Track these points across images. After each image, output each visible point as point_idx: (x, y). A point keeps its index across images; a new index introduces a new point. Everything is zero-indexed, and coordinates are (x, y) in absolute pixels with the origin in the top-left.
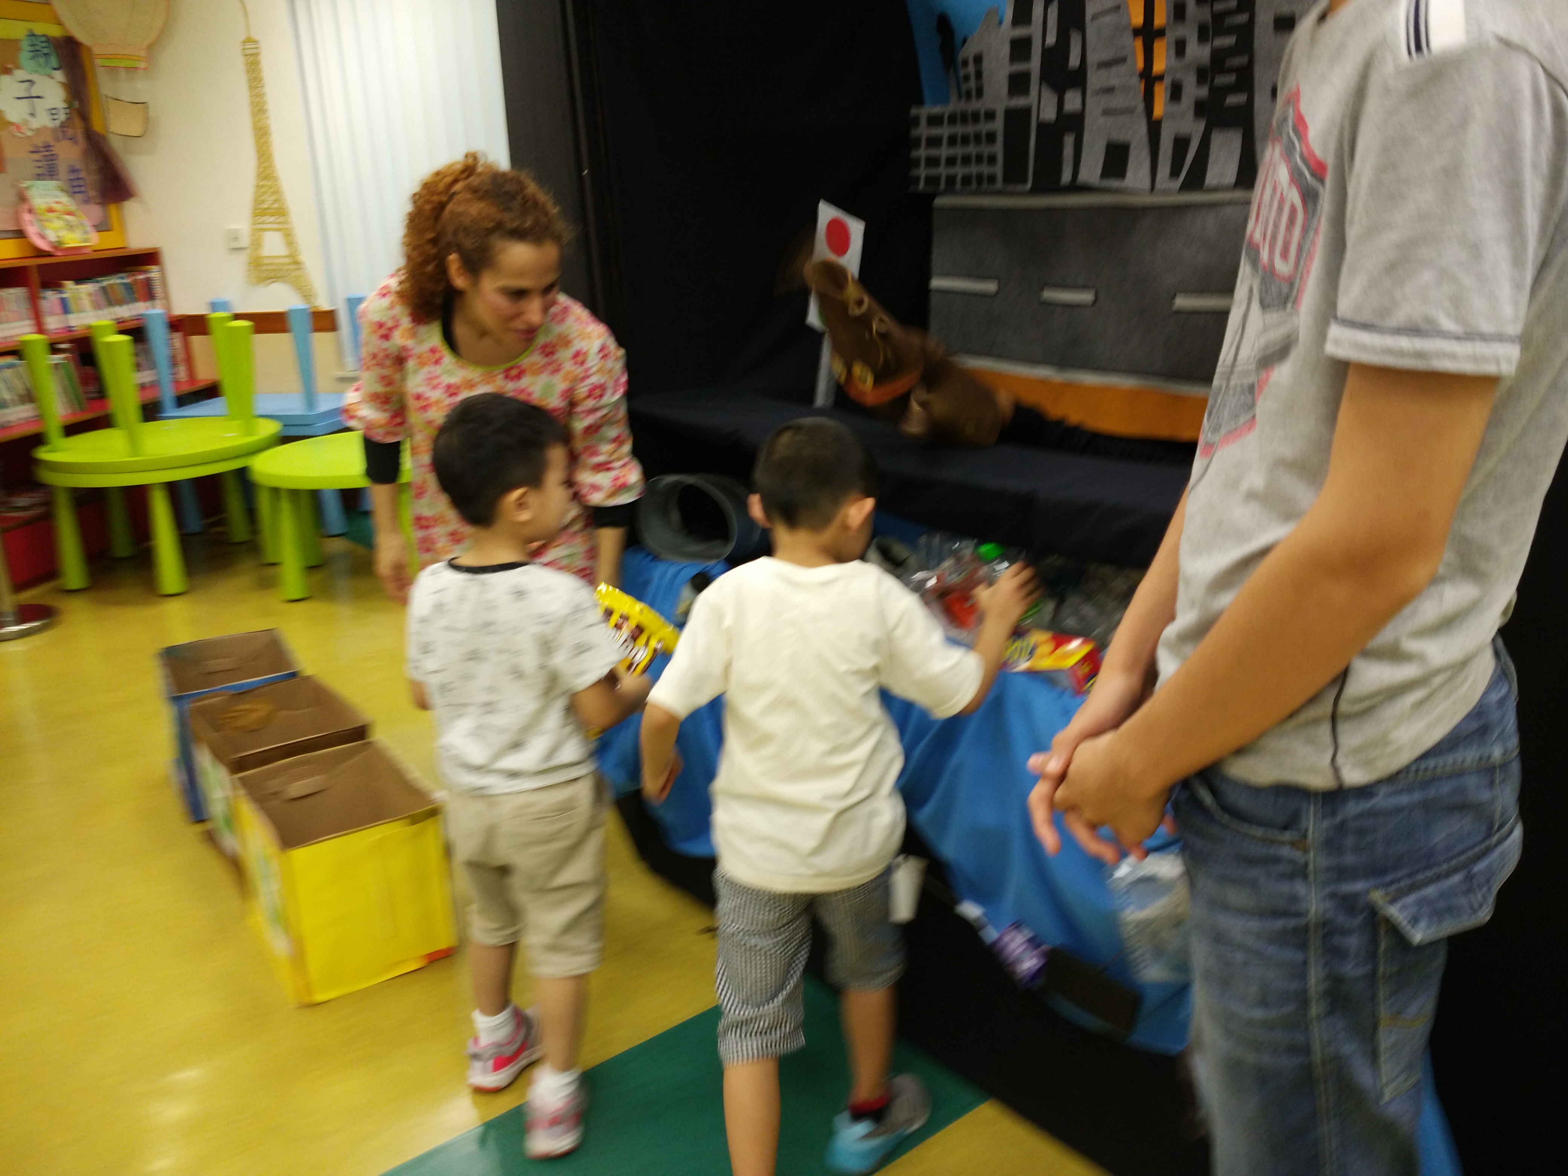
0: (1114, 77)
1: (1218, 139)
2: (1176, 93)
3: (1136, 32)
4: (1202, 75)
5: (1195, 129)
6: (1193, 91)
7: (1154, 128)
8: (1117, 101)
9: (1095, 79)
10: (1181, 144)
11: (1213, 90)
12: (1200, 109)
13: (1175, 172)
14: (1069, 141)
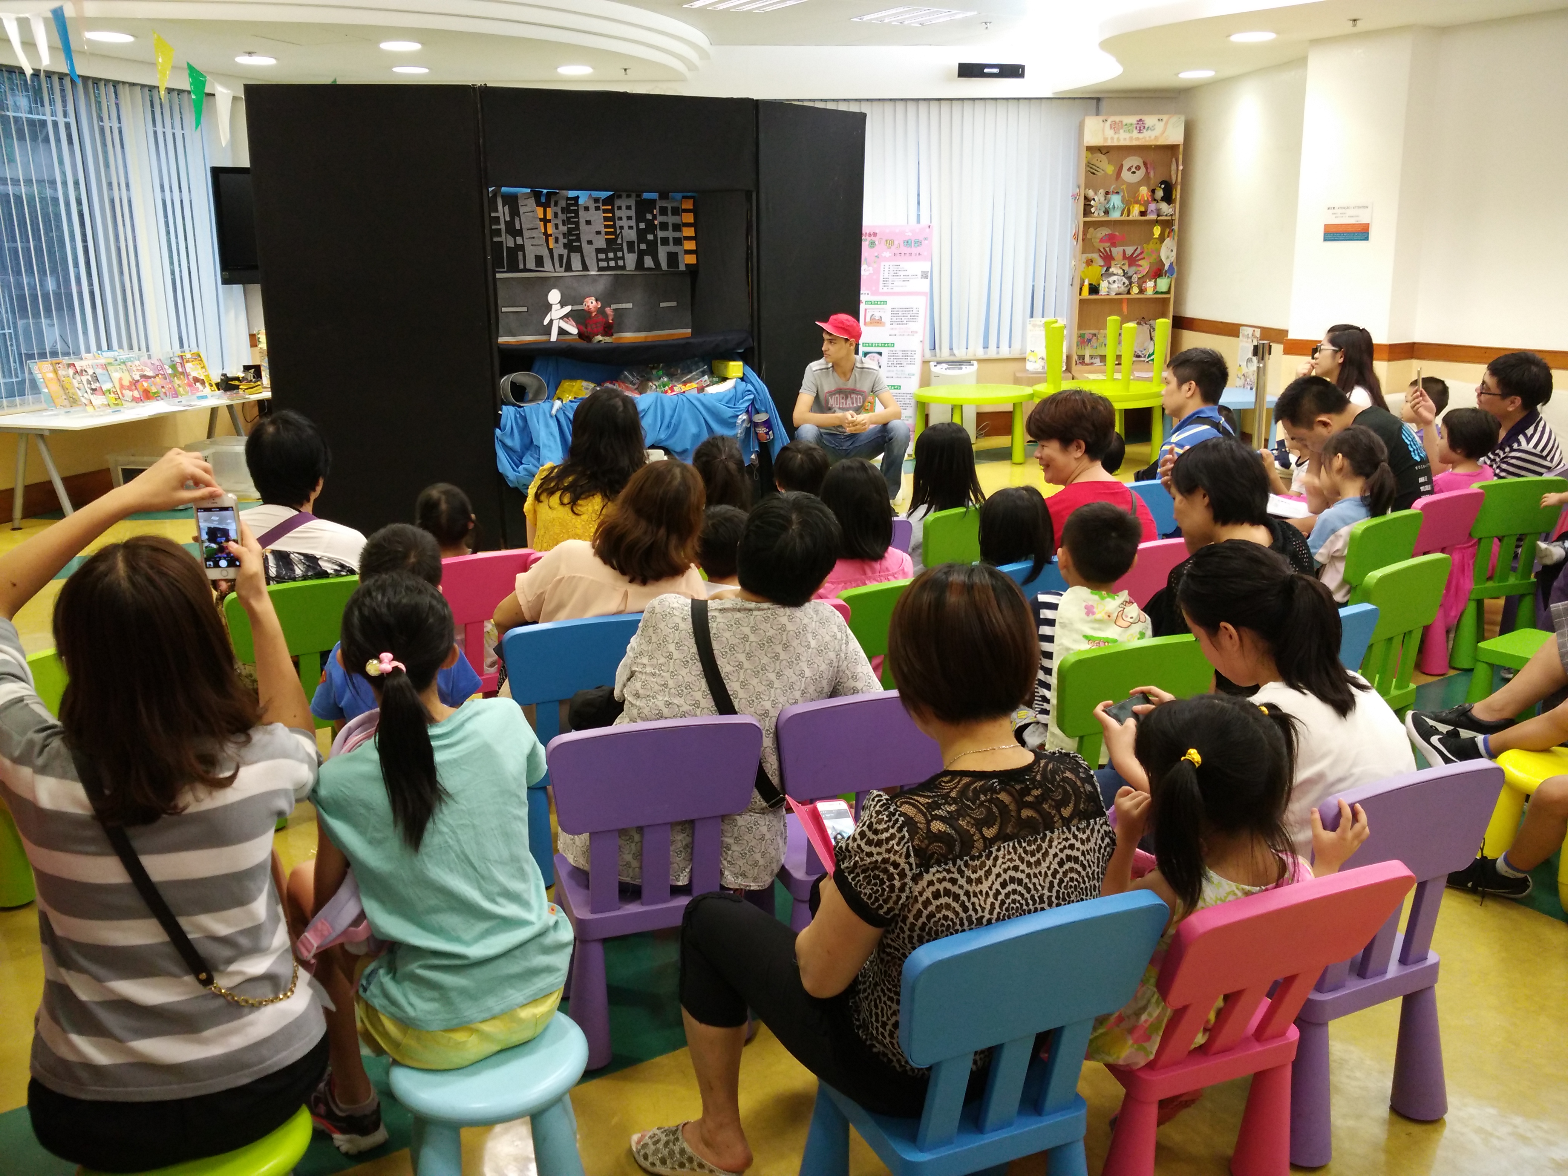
0: (534, 233)
1: (573, 255)
2: (557, 240)
3: (541, 220)
4: (564, 235)
5: (565, 252)
6: (562, 241)
7: (551, 251)
8: (535, 242)
9: (526, 234)
10: (561, 257)
11: (569, 240)
12: (565, 245)
13: (561, 267)
14: (520, 254)
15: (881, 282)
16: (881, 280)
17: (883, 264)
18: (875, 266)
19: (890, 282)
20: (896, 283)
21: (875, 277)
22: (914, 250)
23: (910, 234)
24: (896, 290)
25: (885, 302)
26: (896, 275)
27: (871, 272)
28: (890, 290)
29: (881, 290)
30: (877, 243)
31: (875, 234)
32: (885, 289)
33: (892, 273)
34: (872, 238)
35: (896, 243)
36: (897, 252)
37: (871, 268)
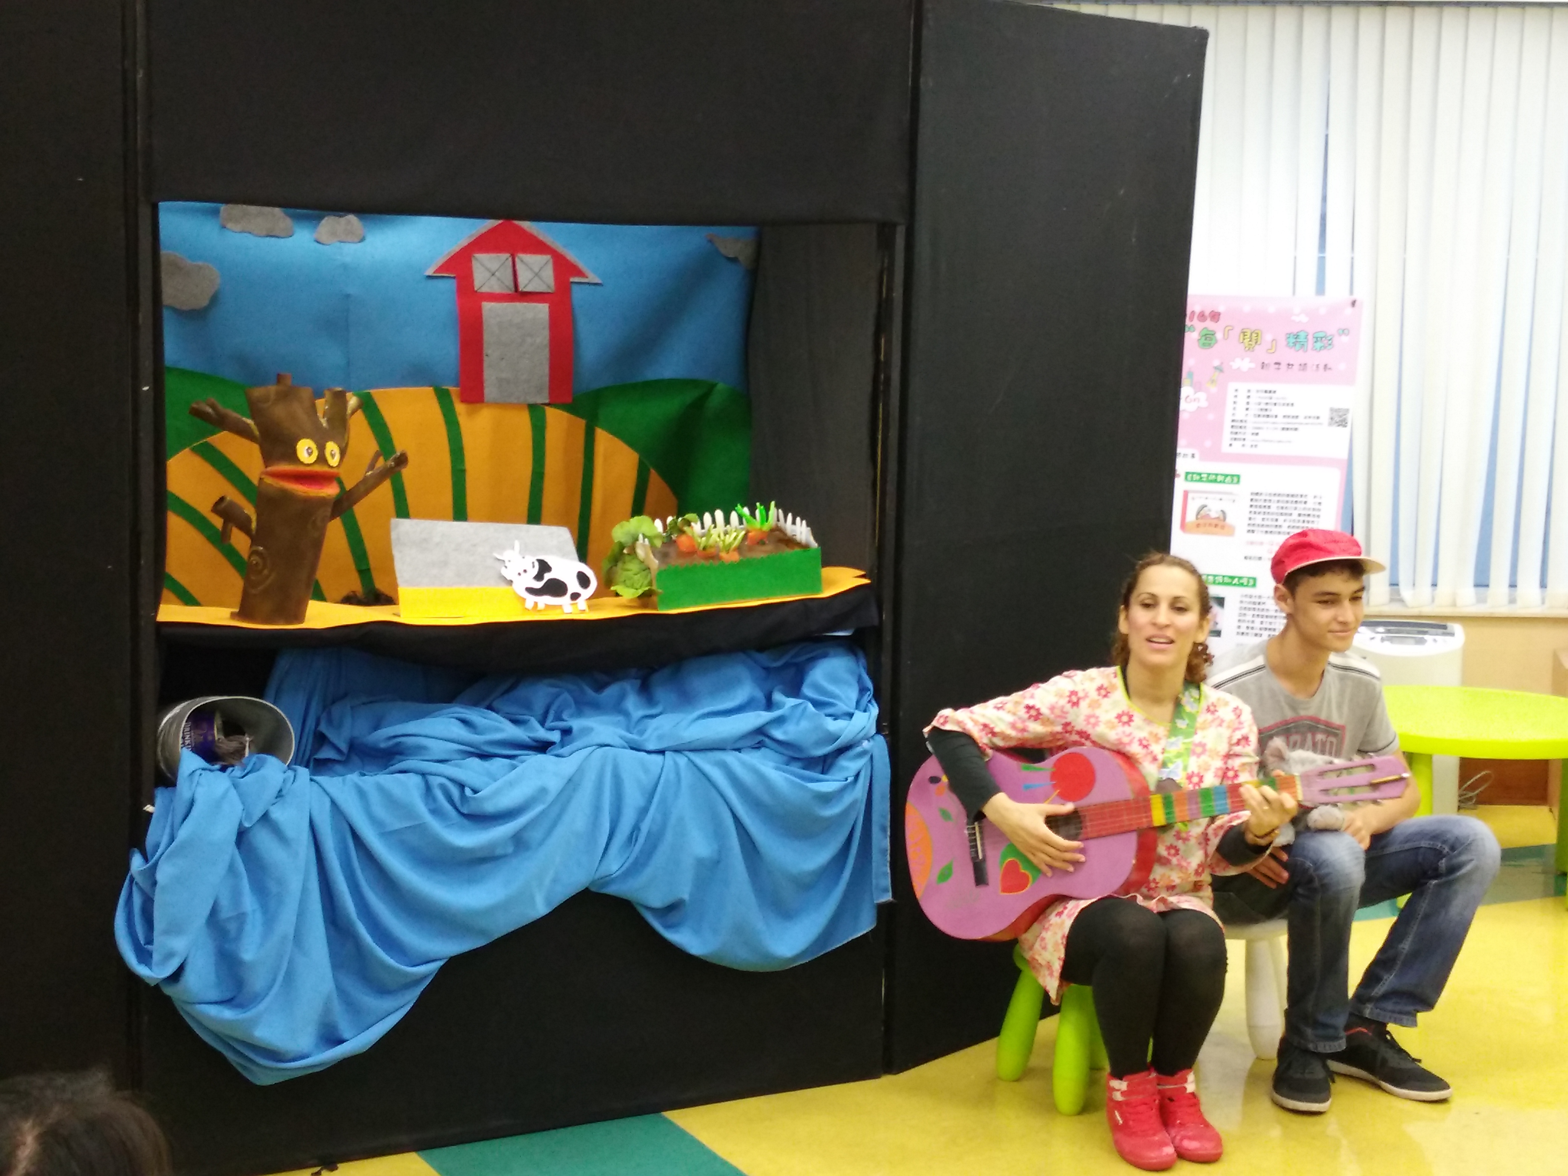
15: (1227, 429)
16: (1228, 424)
17: (1232, 386)
18: (1213, 389)
19: (1249, 430)
20: (1263, 434)
21: (1211, 417)
22: (1312, 357)
23: (1304, 319)
24: (1263, 449)
25: (1235, 479)
26: (1265, 413)
27: (1204, 404)
28: (1248, 450)
29: (1225, 449)
30: (1219, 336)
31: (1215, 316)
32: (1237, 448)
33: (1254, 409)
34: (1209, 324)
35: (1268, 337)
36: (1270, 360)
37: (1202, 396)
